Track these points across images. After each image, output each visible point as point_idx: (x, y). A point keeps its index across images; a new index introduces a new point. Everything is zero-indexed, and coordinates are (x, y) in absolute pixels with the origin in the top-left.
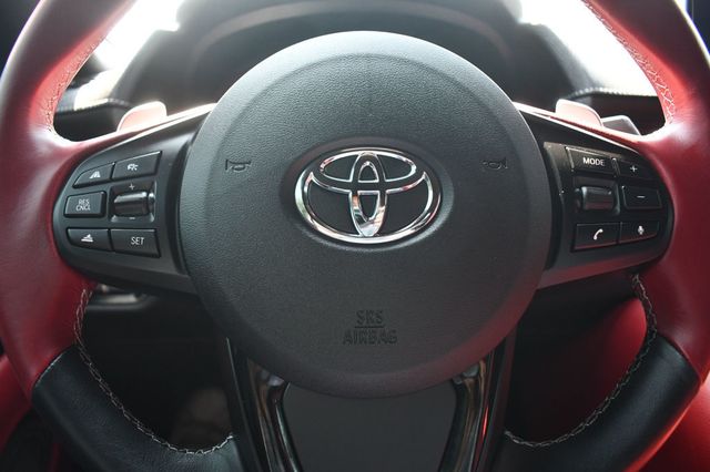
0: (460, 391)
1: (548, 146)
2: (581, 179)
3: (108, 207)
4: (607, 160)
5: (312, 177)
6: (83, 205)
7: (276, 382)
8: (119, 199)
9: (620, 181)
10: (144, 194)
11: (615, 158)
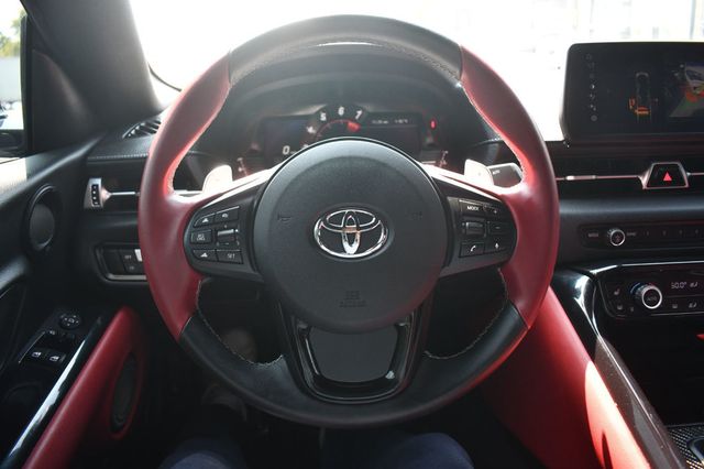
0: (400, 330)
1: (450, 199)
2: (466, 218)
3: (214, 238)
4: (481, 207)
5: (322, 224)
6: (201, 238)
7: (303, 326)
8: (220, 233)
9: (487, 219)
10: (232, 231)
11: (486, 205)
